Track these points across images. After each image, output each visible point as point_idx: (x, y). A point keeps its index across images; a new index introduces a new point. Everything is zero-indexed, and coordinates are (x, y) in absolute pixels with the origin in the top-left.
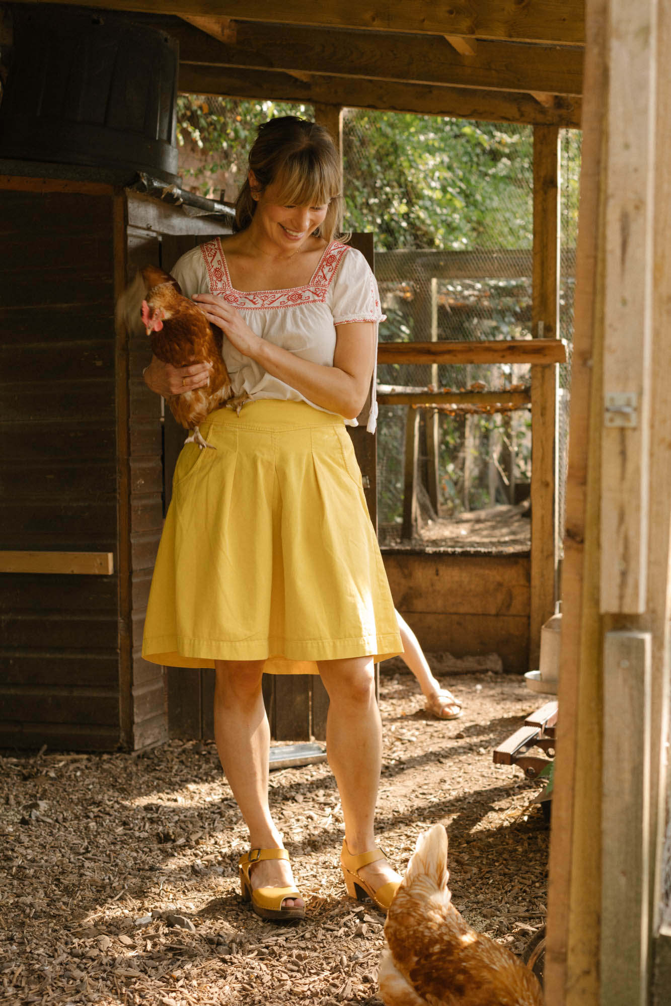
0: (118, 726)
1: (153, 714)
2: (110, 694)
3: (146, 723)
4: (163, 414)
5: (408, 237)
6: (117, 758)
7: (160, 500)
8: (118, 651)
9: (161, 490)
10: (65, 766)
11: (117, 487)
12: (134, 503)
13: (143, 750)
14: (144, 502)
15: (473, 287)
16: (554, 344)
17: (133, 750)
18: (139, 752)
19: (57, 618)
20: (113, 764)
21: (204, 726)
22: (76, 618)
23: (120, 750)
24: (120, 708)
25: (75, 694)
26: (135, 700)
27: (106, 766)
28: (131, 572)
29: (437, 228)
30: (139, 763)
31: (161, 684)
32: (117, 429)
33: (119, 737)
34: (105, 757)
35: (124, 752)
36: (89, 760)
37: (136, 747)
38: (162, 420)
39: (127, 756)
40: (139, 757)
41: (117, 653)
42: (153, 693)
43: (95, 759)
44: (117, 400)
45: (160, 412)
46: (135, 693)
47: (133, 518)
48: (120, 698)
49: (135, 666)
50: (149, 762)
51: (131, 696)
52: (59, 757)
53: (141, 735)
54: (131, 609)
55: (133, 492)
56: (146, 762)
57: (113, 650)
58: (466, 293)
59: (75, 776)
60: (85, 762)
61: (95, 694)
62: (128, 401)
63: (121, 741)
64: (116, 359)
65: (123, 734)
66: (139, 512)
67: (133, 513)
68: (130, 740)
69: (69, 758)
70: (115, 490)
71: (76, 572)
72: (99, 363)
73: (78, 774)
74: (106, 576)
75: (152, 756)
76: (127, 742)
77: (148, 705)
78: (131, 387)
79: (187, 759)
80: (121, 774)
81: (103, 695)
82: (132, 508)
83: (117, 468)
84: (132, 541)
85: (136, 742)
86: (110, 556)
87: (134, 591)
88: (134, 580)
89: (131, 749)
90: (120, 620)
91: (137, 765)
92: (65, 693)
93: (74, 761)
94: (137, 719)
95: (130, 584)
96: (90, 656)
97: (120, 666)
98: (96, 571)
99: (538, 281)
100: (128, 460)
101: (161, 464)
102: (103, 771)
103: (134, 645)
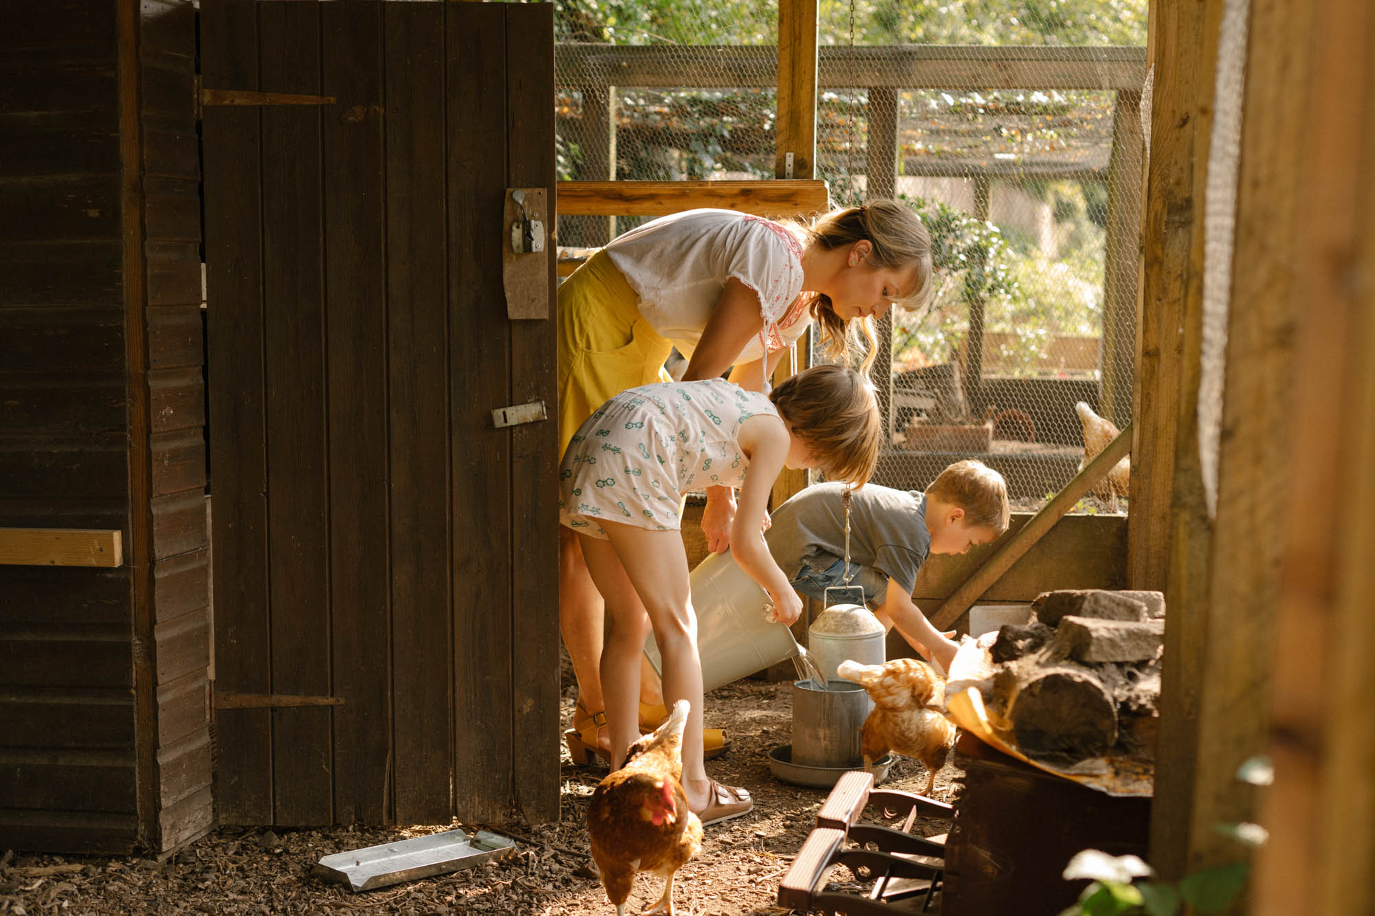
0: (135, 813)
1: (193, 790)
2: (120, 763)
3: (179, 806)
4: (204, 297)
5: (564, 28)
6: (132, 868)
7: (201, 440)
8: (133, 692)
9: (203, 422)
10: (43, 888)
11: (127, 421)
12: (156, 447)
13: (177, 849)
14: (174, 444)
15: (660, 100)
16: (810, 187)
17: (160, 852)
18: (170, 853)
19: (28, 637)
20: (125, 882)
21: (278, 803)
22: (58, 638)
23: (138, 852)
24: (138, 782)
25: (61, 762)
26: (162, 770)
27: (113, 887)
28: (152, 562)
29: (606, 17)
30: (171, 874)
31: (206, 739)
32: (125, 324)
33: (136, 831)
34: (114, 866)
35: (146, 857)
36: (85, 874)
37: (165, 848)
38: (204, 306)
39: (149, 863)
40: (169, 861)
41: (131, 695)
42: (192, 755)
43: (95, 871)
44: (124, 276)
45: (200, 295)
46: (162, 760)
47: (154, 472)
48: (137, 769)
49: (161, 715)
50: (187, 869)
51: (155, 762)
52: (35, 871)
53: (173, 826)
54: (153, 622)
55: (154, 430)
56: (183, 869)
57: (124, 690)
58: (652, 109)
59: (60, 907)
60: (77, 879)
61: (94, 763)
62: (145, 276)
63: (139, 837)
64: (123, 206)
65: (142, 827)
66: (166, 462)
67: (154, 464)
68: (155, 838)
69: (51, 869)
70: (123, 427)
71: (58, 563)
72: (94, 213)
73: (65, 904)
74: (110, 570)
75: (192, 859)
76: (149, 840)
77: (184, 776)
78: (148, 254)
79: (250, 863)
80: (138, 901)
81: (108, 763)
82: (154, 457)
83: (127, 390)
84: (154, 511)
85: (165, 838)
86: (117, 536)
87: (159, 593)
88: (159, 575)
89: (156, 851)
90: (136, 641)
91: (166, 878)
92: (43, 761)
93: (60, 877)
94: (165, 802)
95: (152, 581)
96: (86, 701)
97: (135, 716)
98: (94, 562)
99: (786, 92)
100: (145, 378)
101: (202, 381)
102: (109, 895)
103: (160, 682)
